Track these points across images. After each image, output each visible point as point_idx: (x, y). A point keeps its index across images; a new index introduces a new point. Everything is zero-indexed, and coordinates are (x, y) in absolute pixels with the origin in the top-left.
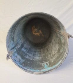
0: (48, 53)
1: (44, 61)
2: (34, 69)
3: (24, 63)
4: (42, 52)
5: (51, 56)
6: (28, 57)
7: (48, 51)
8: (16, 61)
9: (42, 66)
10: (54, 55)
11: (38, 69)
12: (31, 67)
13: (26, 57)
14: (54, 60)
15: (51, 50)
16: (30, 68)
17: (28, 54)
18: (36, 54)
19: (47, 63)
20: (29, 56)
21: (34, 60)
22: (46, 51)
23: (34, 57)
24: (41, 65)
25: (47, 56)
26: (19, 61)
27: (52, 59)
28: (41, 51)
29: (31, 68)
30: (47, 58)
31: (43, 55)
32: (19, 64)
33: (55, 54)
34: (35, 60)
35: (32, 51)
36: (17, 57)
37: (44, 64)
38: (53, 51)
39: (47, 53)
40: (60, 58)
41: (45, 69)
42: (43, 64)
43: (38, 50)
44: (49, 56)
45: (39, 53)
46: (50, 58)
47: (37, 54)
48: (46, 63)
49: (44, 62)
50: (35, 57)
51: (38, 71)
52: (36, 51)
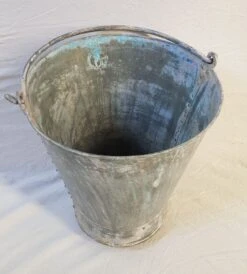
0: (88, 106)
1: (100, 76)
2: (131, 45)
3: (162, 62)
4: (107, 113)
5: (79, 88)
6: (153, 87)
7: (88, 115)
8: (188, 60)
9: (106, 57)
10: (68, 88)
11: (119, 45)
12: (142, 52)
13: (156, 86)
14: (70, 71)
15: (76, 110)
16: (143, 46)
17: (152, 103)
18: (125, 108)
19: (91, 67)
20: (148, 93)
21: (133, 81)
22: (94, 114)
23: (133, 93)
24: (110, 60)
25: (90, 95)
26: (177, 62)
27: (77, 75)
28: (110, 117)
29: (141, 48)
30: (93, 87)
31: (105, 102)
32: (178, 51)
33: (65, 90)
34: (130, 80)
35: (137, 119)
36: (186, 75)
37: (102, 64)
38: (70, 103)
39: (91, 108)
40: (52, 66)
41: (100, 42)
42: (105, 65)
43: (119, 123)
44: (84, 92)
45: (116, 110)
46: (83, 82)
47: (122, 104)
48: (97, 67)
49: (102, 72)
50: (130, 92)
51: (119, 39)
52: (126, 118)
